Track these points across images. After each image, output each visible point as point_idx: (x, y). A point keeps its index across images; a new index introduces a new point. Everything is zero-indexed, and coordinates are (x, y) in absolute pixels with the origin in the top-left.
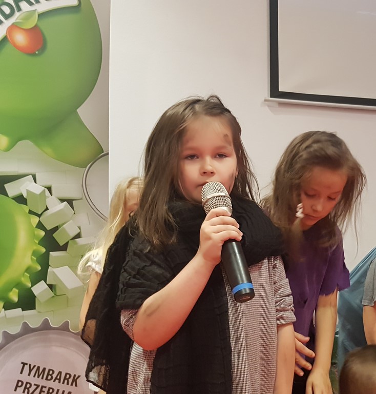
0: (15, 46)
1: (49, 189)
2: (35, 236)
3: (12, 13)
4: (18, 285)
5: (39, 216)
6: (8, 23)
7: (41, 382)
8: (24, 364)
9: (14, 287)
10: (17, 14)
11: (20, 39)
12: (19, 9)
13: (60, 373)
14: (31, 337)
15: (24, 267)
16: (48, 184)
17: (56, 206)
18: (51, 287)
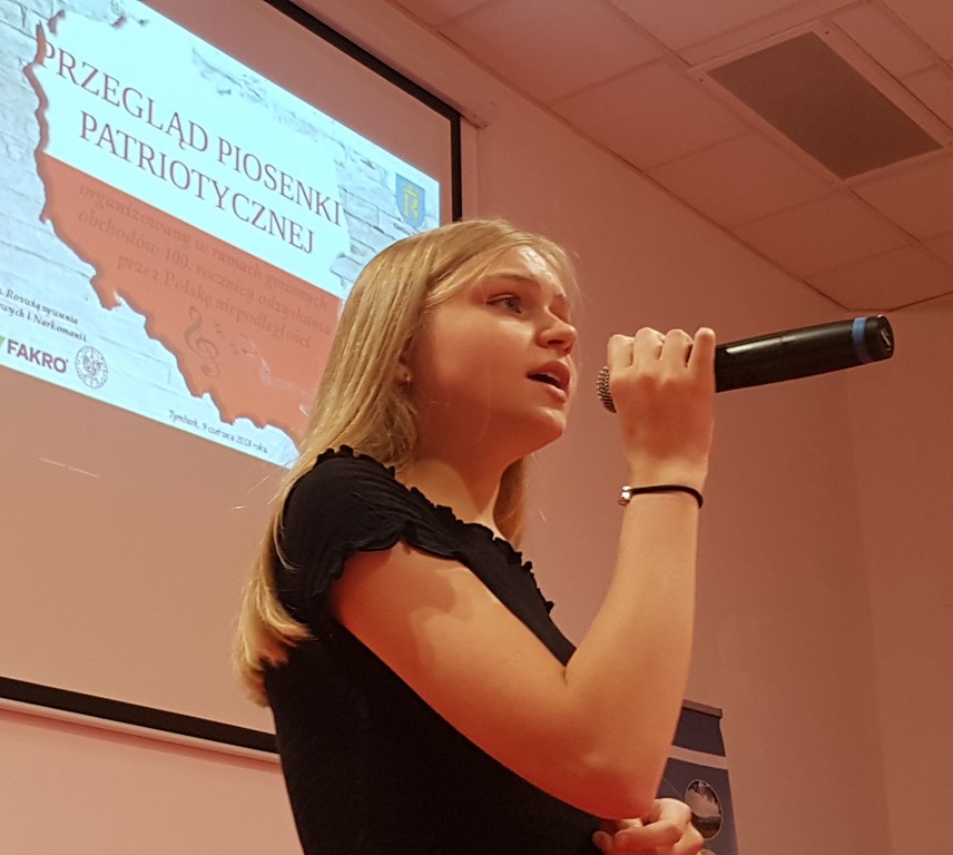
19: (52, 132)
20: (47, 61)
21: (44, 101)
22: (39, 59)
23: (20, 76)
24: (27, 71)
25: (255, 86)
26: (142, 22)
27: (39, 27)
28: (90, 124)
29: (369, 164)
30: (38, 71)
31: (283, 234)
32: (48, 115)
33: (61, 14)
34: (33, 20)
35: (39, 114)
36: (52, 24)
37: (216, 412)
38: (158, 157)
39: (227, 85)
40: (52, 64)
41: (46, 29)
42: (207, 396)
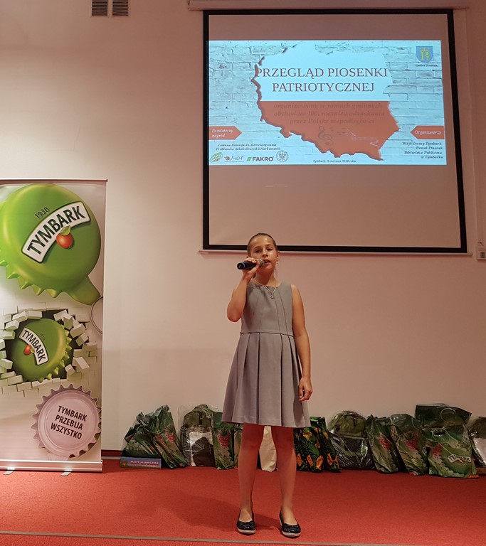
0: (60, 244)
1: (74, 317)
2: (67, 341)
3: (59, 229)
4: (59, 366)
5: (69, 331)
6: (57, 234)
7: (69, 417)
8: (60, 407)
9: (58, 367)
10: (61, 228)
11: (62, 240)
12: (62, 226)
13: (77, 413)
14: (64, 393)
15: (62, 357)
16: (74, 314)
17: (77, 326)
18: (74, 367)
19: (262, 95)
20: (259, 74)
21: (259, 86)
22: (256, 75)
23: (250, 83)
24: (253, 81)
25: (344, 45)
26: (294, 47)
27: (256, 66)
28: (276, 86)
29: (402, 49)
30: (256, 79)
31: (359, 90)
32: (260, 90)
33: (263, 58)
34: (253, 65)
35: (258, 92)
36: (260, 63)
37: (333, 155)
38: (303, 85)
39: (332, 50)
40: (261, 75)
41: (258, 65)
42: (329, 151)
